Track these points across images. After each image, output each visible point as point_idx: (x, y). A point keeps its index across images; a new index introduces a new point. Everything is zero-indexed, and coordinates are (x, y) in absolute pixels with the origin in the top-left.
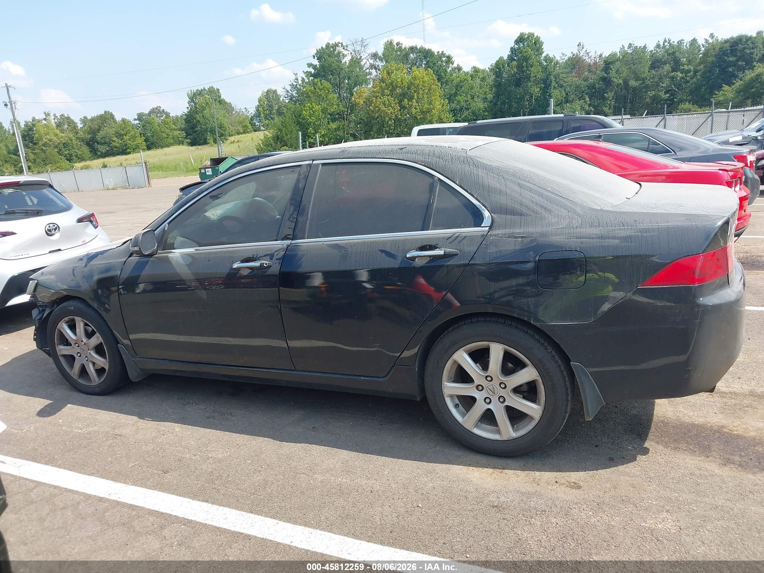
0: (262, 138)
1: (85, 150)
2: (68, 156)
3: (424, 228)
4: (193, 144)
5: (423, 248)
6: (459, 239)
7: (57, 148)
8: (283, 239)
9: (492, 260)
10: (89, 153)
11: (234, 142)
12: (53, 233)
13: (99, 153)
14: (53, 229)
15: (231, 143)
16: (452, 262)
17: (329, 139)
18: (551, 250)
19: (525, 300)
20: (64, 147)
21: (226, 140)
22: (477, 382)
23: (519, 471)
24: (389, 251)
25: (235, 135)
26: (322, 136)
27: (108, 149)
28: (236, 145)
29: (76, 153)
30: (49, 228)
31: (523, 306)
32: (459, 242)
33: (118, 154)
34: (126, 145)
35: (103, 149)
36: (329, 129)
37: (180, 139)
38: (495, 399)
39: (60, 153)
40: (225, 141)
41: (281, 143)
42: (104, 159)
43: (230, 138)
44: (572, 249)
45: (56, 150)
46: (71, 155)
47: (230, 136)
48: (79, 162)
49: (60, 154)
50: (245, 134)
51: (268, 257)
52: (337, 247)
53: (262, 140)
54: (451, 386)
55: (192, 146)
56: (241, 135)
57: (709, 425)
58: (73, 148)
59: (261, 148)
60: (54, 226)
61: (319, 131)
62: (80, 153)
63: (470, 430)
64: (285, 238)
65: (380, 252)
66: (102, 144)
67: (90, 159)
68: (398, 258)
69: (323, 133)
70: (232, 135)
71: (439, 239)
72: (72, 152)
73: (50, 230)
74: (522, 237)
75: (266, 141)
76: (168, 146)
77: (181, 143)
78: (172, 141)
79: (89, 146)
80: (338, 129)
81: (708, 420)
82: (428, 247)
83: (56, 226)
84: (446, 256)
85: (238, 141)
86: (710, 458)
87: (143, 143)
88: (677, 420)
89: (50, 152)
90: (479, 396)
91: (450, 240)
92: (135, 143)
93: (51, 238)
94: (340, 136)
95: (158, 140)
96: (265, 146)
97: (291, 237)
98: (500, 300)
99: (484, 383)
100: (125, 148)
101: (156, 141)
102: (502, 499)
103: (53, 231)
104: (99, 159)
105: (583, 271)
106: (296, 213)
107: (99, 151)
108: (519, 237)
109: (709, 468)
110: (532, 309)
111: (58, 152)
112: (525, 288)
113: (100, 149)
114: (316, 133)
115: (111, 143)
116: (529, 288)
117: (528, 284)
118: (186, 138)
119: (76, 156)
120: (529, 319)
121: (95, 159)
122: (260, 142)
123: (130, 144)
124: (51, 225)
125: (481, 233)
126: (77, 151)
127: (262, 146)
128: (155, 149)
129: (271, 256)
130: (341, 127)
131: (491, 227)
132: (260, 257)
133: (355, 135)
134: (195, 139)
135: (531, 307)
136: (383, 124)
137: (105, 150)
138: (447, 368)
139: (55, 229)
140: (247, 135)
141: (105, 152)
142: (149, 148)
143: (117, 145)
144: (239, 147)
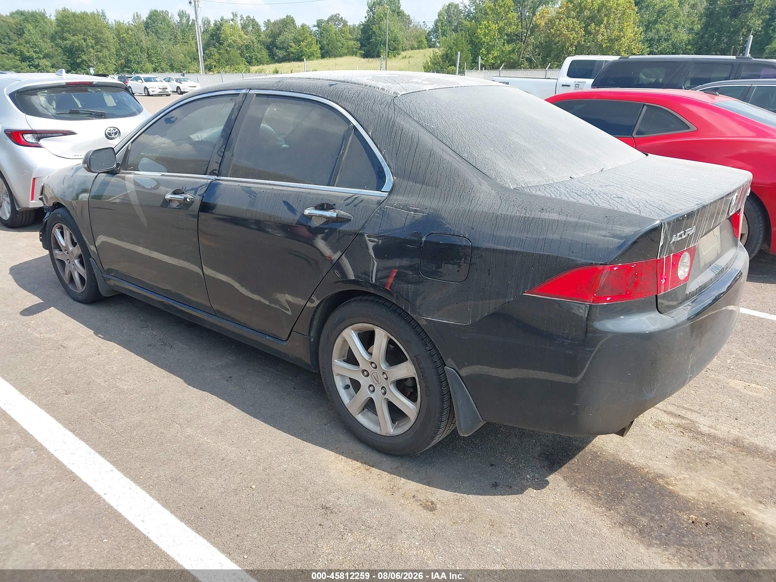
0: (432, 56)
1: (265, 53)
2: (249, 58)
3: (330, 183)
4: (366, 55)
5: (321, 207)
6: (356, 202)
7: (240, 50)
8: (210, 174)
9: (381, 233)
10: (268, 57)
11: (405, 57)
12: (113, 137)
13: (276, 58)
14: (113, 133)
15: (403, 58)
16: (344, 228)
17: (501, 61)
18: (439, 232)
19: (405, 286)
20: (246, 50)
21: (399, 54)
22: (362, 366)
23: (386, 473)
24: (291, 204)
25: (408, 50)
26: (495, 58)
27: (285, 54)
28: (406, 61)
29: (256, 56)
30: (109, 132)
31: (402, 293)
32: (355, 206)
33: (294, 60)
34: (302, 52)
35: (280, 54)
36: (503, 51)
37: (354, 49)
38: (378, 389)
39: (242, 54)
40: (397, 56)
41: (449, 62)
42: (280, 64)
43: (402, 53)
44: (461, 234)
45: (239, 52)
46: (251, 58)
47: (403, 50)
48: (257, 65)
49: (241, 56)
50: (419, 49)
51: (193, 191)
52: (249, 192)
53: (430, 58)
54: (340, 365)
55: (364, 58)
56: (414, 50)
57: (646, 470)
58: (254, 50)
59: (428, 66)
60: (115, 130)
61: (492, 52)
62: (259, 56)
63: (354, 416)
64: (212, 173)
65: (283, 203)
66: (280, 49)
67: (268, 63)
68: (297, 213)
69: (495, 55)
70: (406, 50)
71: (337, 197)
72: (252, 54)
73: (110, 134)
74: (416, 211)
75: (434, 59)
76: (341, 56)
77: (354, 54)
78: (346, 51)
79: (268, 50)
80: (513, 51)
81: (650, 463)
82: (325, 206)
83: (117, 130)
84: (339, 220)
85: (410, 57)
86: (612, 512)
87: (318, 50)
88: (613, 455)
89: (233, 53)
90: (364, 381)
91: (348, 202)
92: (310, 50)
93: (110, 141)
94: (514, 60)
95: (332, 49)
96: (433, 64)
97: (216, 172)
98: (381, 280)
99: (370, 369)
100: (300, 54)
101: (331, 49)
102: (342, 501)
103: (114, 135)
104: (275, 64)
105: (467, 263)
106: (224, 146)
107: (277, 56)
108: (412, 210)
109: (599, 523)
110: (410, 297)
111: (240, 54)
112: (407, 272)
113: (278, 54)
114: (488, 53)
115: (289, 49)
116: (411, 273)
117: (411, 267)
118: (360, 49)
119: (256, 59)
120: (407, 309)
121: (272, 63)
122: (429, 60)
123: (306, 51)
124: (112, 129)
125: (379, 198)
126: (258, 54)
127: (429, 64)
128: (328, 58)
129: (195, 190)
130: (517, 49)
131: (390, 193)
132: (187, 190)
133: (532, 60)
134: (369, 51)
135: (410, 295)
136: (563, 50)
137: (283, 55)
138: (337, 345)
139: (116, 134)
140: (421, 50)
141: (282, 57)
142: (323, 57)
143: (294, 50)
144: (409, 63)
